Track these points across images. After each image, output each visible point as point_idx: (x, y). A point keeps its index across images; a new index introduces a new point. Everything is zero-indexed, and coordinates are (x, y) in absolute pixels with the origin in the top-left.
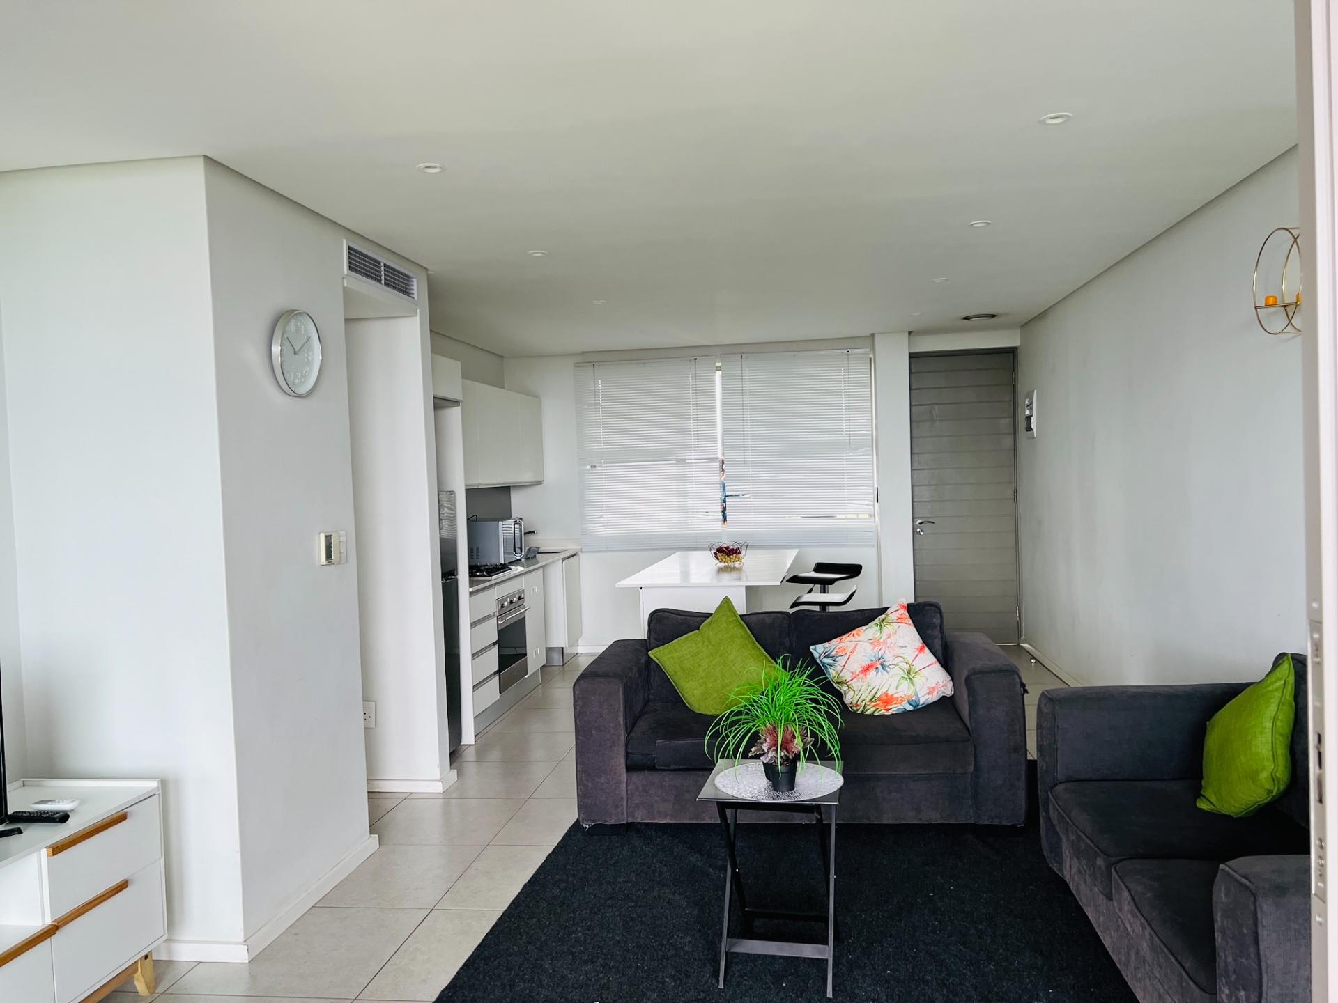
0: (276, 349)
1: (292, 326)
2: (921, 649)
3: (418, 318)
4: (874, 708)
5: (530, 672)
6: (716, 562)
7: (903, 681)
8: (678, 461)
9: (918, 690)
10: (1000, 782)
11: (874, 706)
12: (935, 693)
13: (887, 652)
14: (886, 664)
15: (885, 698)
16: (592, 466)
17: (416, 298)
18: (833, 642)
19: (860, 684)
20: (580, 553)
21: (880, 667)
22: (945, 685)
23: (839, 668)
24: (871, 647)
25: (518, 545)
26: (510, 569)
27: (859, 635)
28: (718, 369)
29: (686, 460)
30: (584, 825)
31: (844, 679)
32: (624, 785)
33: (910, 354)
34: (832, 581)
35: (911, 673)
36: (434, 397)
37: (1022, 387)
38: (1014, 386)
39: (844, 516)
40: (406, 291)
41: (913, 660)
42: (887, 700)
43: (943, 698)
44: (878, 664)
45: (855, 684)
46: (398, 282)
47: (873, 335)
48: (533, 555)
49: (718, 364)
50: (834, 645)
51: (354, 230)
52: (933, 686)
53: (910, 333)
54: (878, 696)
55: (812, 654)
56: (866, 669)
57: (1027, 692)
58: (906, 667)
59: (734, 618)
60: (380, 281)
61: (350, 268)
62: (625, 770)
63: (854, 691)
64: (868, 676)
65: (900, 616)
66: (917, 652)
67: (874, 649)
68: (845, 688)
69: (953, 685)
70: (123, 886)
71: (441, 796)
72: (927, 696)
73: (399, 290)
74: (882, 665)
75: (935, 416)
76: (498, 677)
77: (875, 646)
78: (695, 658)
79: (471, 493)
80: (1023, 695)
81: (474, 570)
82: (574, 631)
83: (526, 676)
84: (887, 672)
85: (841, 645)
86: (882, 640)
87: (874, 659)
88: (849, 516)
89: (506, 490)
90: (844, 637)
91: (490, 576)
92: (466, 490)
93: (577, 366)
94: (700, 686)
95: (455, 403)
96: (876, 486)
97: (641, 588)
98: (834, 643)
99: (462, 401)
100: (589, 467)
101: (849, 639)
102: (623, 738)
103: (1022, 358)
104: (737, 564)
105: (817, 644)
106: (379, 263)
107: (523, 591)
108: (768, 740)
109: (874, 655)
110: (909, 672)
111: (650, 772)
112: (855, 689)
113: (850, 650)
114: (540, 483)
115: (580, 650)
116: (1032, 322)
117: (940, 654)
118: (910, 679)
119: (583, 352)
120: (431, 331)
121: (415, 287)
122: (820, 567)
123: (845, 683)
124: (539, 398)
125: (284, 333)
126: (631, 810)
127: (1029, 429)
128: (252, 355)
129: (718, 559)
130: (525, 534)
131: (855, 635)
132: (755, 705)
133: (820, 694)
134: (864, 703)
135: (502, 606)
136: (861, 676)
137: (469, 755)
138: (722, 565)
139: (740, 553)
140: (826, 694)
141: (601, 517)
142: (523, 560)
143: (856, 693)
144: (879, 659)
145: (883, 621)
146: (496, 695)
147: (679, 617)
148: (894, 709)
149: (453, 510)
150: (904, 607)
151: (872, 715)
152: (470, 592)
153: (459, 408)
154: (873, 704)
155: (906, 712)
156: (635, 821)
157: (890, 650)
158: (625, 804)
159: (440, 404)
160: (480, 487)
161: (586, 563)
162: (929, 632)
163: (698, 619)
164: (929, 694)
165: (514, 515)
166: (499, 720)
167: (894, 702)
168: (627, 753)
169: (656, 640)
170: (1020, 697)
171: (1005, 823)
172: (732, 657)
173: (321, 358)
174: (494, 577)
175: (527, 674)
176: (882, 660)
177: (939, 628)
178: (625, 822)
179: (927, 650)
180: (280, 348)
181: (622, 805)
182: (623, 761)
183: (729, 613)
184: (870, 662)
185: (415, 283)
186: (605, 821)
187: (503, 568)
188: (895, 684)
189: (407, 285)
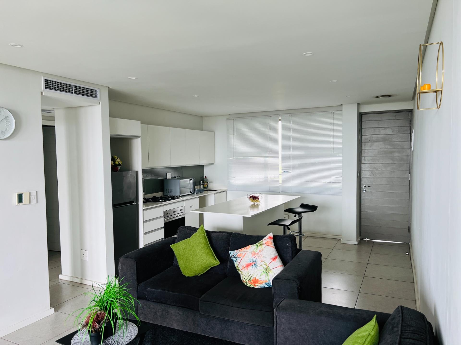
3: (100, 105)
4: (250, 284)
7: (263, 273)
8: (265, 157)
9: (270, 279)
13: (258, 258)
16: (233, 158)
18: (238, 250)
19: (245, 272)
20: (227, 191)
21: (254, 265)
23: (238, 263)
26: (178, 198)
33: (358, 113)
38: (411, 127)
41: (270, 263)
42: (256, 281)
46: (85, 92)
49: (280, 118)
51: (51, 74)
53: (358, 104)
54: (252, 279)
55: (229, 255)
56: (248, 265)
58: (265, 267)
60: (71, 92)
61: (46, 88)
63: (243, 275)
66: (272, 260)
67: (252, 256)
68: (240, 273)
73: (86, 95)
75: (372, 140)
84: (257, 268)
85: (240, 252)
86: (256, 253)
89: (202, 167)
93: (228, 119)
95: (138, 137)
99: (141, 136)
101: (244, 250)
103: (415, 114)
104: (257, 203)
106: (71, 85)
109: (252, 259)
110: (266, 270)
119: (230, 114)
121: (99, 94)
122: (302, 206)
123: (240, 270)
124: (214, 132)
134: (246, 281)
135: (167, 214)
141: (235, 177)
145: (259, 243)
148: (258, 286)
150: (272, 237)
153: (140, 139)
161: (230, 194)
167: (259, 283)
168: (137, 292)
174: (163, 203)
176: (255, 262)
184: (250, 262)
188: (259, 274)
189: (93, 93)
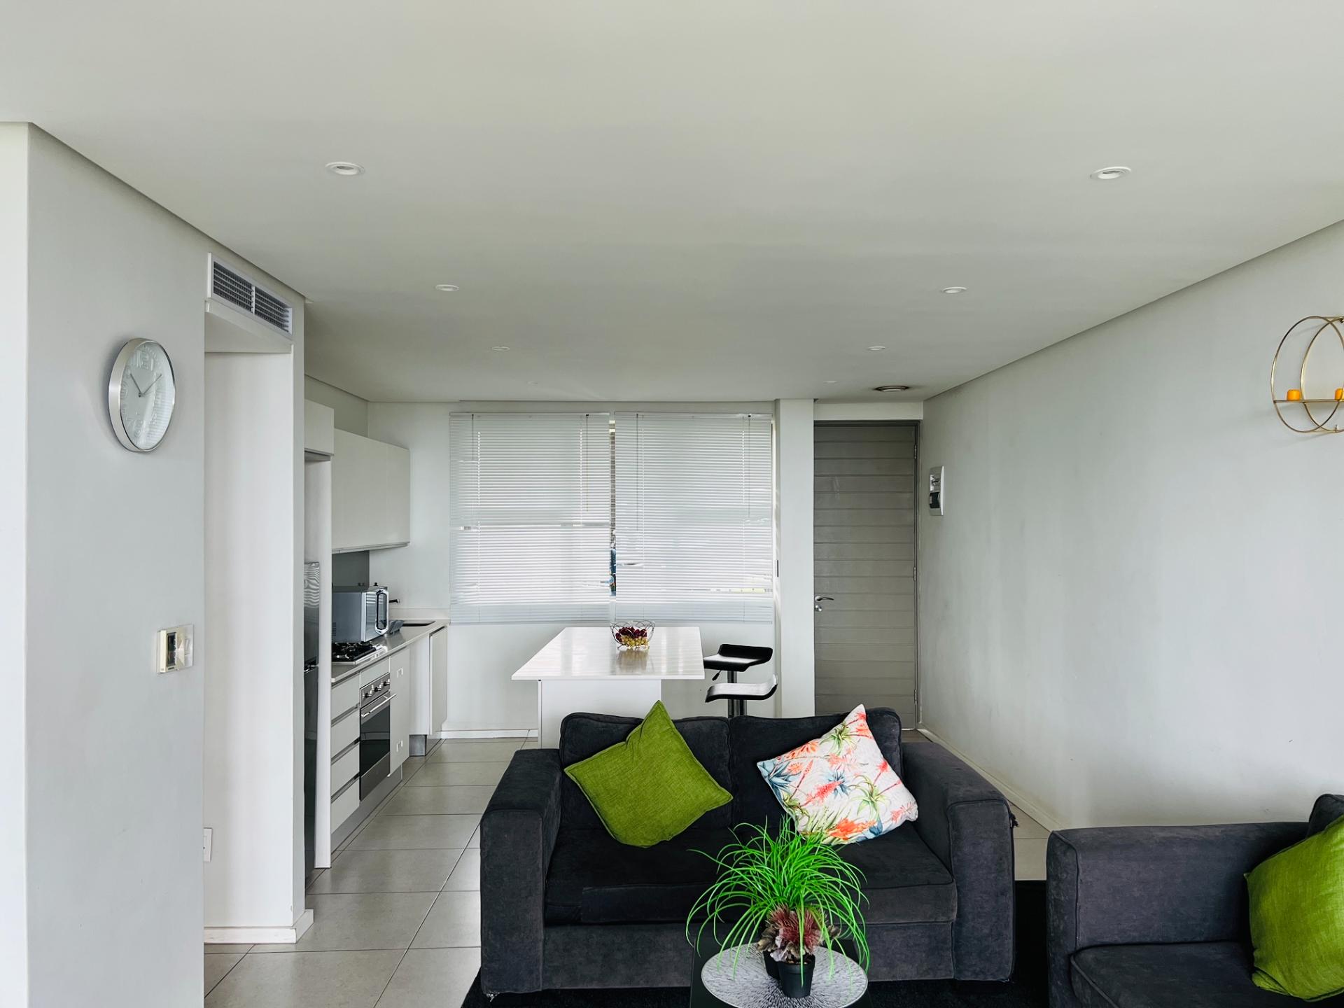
0: (115, 389)
1: (137, 361)
2: (884, 767)
3: (292, 355)
5: (393, 770)
6: (618, 644)
7: (865, 803)
9: (880, 815)
10: (986, 931)
11: (831, 835)
12: (899, 818)
13: (846, 770)
14: (846, 784)
15: (843, 825)
16: (465, 528)
17: (291, 331)
18: (784, 757)
19: (815, 808)
20: (448, 625)
21: (839, 788)
22: (910, 809)
23: (791, 790)
24: (828, 764)
25: (381, 618)
26: (375, 650)
27: (814, 750)
28: (610, 426)
29: (572, 524)
30: (488, 995)
31: (797, 802)
32: (541, 945)
33: (815, 422)
35: (874, 794)
36: (306, 451)
37: (926, 463)
38: (916, 461)
39: (739, 590)
40: (279, 322)
41: (876, 780)
42: (847, 828)
43: (907, 823)
44: (837, 785)
45: (810, 809)
46: (271, 311)
47: (777, 402)
48: (397, 629)
49: (609, 421)
50: (786, 761)
51: (224, 244)
52: (897, 810)
53: (815, 400)
56: (823, 791)
58: (867, 788)
59: (668, 725)
60: (249, 308)
61: (216, 291)
62: (542, 925)
63: (809, 817)
64: (825, 799)
65: (859, 728)
66: (880, 770)
67: (832, 767)
68: (798, 812)
69: (918, 809)
71: (293, 948)
72: (891, 822)
73: (271, 321)
74: (841, 786)
75: (835, 487)
76: (358, 781)
77: (833, 763)
78: (622, 777)
79: (338, 558)
80: (1012, 828)
81: (336, 649)
82: (439, 717)
83: (389, 775)
84: (847, 794)
85: (794, 761)
86: (840, 756)
87: (832, 779)
88: (744, 590)
90: (797, 751)
91: (353, 660)
92: (333, 557)
93: (453, 415)
94: (628, 812)
95: (325, 456)
96: (775, 559)
97: (540, 680)
98: (786, 759)
99: (333, 455)
100: (462, 528)
101: (803, 754)
102: (541, 886)
104: (641, 648)
105: (765, 760)
106: (250, 286)
107: (388, 676)
108: (781, 931)
109: (832, 774)
110: (871, 795)
111: (573, 928)
112: (810, 814)
113: (804, 767)
114: (405, 544)
115: (444, 735)
117: (898, 767)
118: (872, 802)
119: (461, 401)
120: (305, 375)
121: (290, 319)
122: (726, 650)
123: (799, 807)
124: (407, 449)
125: (127, 367)
126: (548, 974)
127: (935, 504)
128: (84, 395)
129: (621, 641)
130: (390, 602)
131: (810, 749)
135: (366, 696)
136: (818, 799)
137: (325, 882)
138: (625, 648)
139: (646, 635)
141: (474, 584)
142: (386, 635)
143: (811, 820)
144: (838, 779)
145: (840, 733)
146: (356, 803)
147: (600, 723)
148: (853, 838)
149: (318, 586)
151: (829, 845)
152: (332, 684)
153: (329, 462)
154: (831, 832)
156: (553, 988)
157: (850, 768)
158: (541, 968)
159: (312, 457)
160: (341, 552)
162: (887, 744)
163: (621, 727)
164: (893, 819)
165: (372, 583)
166: (356, 832)
167: (855, 830)
168: (546, 905)
169: (571, 752)
170: (1009, 829)
171: (990, 979)
172: (666, 775)
173: (173, 403)
174: (357, 662)
175: (389, 773)
176: (841, 780)
177: (897, 740)
178: (540, 990)
179: (889, 767)
180: (120, 387)
181: (538, 969)
182: (539, 915)
183: (662, 722)
184: (827, 783)
185: (290, 314)
186: (516, 990)
187: (365, 648)
188: (855, 809)
189: (281, 315)
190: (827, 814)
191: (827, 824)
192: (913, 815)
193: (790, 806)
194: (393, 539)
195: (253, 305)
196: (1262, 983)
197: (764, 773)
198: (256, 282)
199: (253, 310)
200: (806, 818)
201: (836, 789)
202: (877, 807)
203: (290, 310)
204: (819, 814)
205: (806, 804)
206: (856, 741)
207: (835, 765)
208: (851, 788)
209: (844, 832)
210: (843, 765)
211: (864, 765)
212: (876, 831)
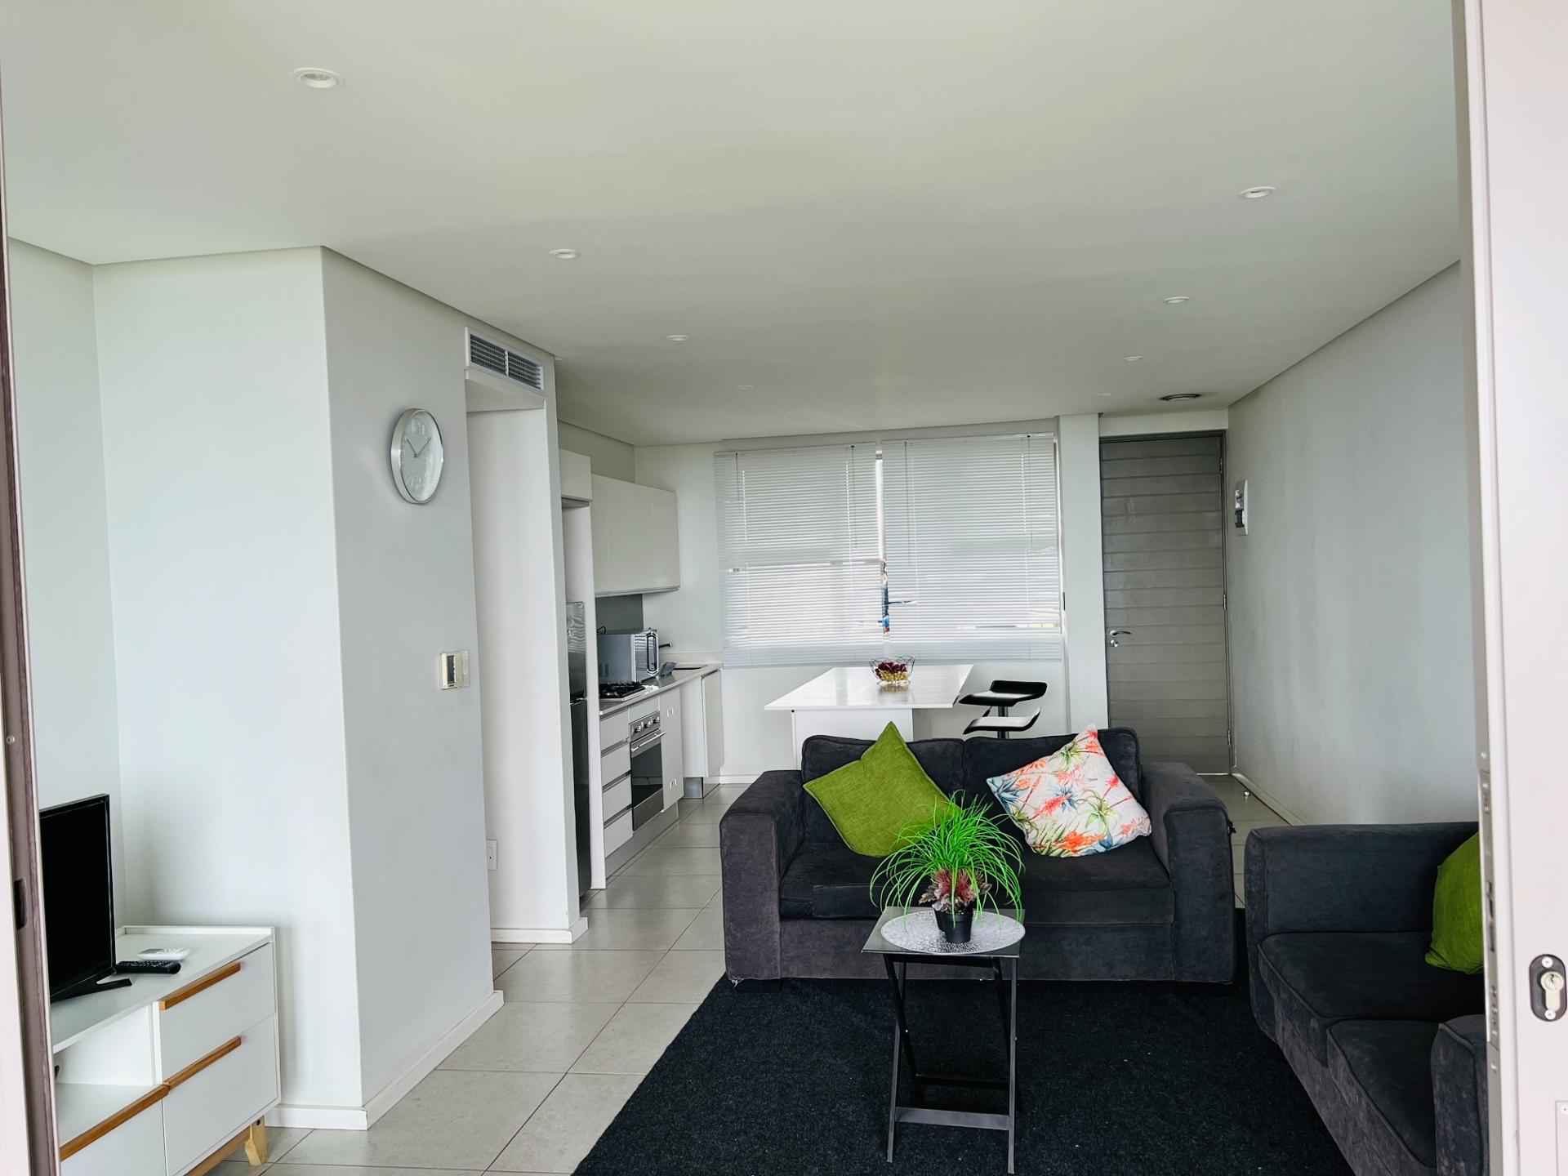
0: (396, 453)
1: (412, 428)
2: (1114, 782)
3: (544, 411)
4: (1060, 850)
5: (666, 807)
6: (879, 680)
7: (1093, 818)
8: (833, 563)
9: (1110, 829)
10: (1204, 933)
11: (1060, 847)
12: (1130, 832)
13: (1075, 785)
14: (1074, 799)
15: (1073, 837)
16: (734, 570)
17: (542, 388)
18: (1014, 774)
19: (1044, 822)
20: (721, 669)
21: (1067, 802)
22: (1142, 823)
23: (1020, 804)
24: (1056, 779)
25: (652, 661)
26: (644, 689)
27: (1042, 766)
28: (879, 457)
29: (841, 561)
30: (733, 981)
31: (1026, 816)
32: (777, 937)
33: (1100, 438)
34: (1012, 702)
35: (1103, 809)
36: (562, 498)
37: (1232, 477)
38: (1222, 474)
39: (1026, 626)
40: (531, 381)
41: (1105, 795)
42: (1076, 840)
43: (1140, 838)
44: (1065, 799)
45: (1038, 822)
46: (523, 372)
47: (1057, 418)
48: (668, 672)
49: (879, 452)
50: (1014, 777)
51: (474, 316)
52: (1127, 824)
53: (1100, 415)
54: (1065, 835)
55: (989, 788)
56: (1051, 805)
57: (1235, 832)
58: (1096, 802)
59: (900, 746)
60: (503, 372)
61: (473, 360)
62: (778, 919)
63: (1037, 829)
64: (1053, 813)
65: (1088, 744)
66: (1109, 786)
67: (1060, 782)
68: (1027, 826)
69: (1151, 823)
70: (236, 1043)
71: (570, 947)
72: (1121, 836)
73: (524, 380)
74: (1069, 800)
75: (1129, 509)
76: (631, 812)
77: (1061, 779)
78: (856, 792)
79: (601, 602)
80: (1229, 835)
81: (605, 690)
82: (715, 759)
83: (662, 811)
84: (1075, 808)
85: (1023, 777)
86: (1069, 772)
87: (1060, 793)
88: (1031, 626)
89: (637, 598)
90: (1026, 768)
91: (621, 697)
92: (596, 599)
93: (718, 455)
94: (862, 824)
95: (584, 503)
96: (1062, 591)
97: (793, 711)
99: (591, 501)
100: (731, 571)
101: (1031, 770)
102: (775, 883)
103: (1232, 442)
104: (902, 683)
105: (995, 776)
106: (503, 351)
107: (658, 714)
108: (940, 885)
109: (1060, 788)
110: (1100, 809)
111: (806, 922)
112: (1039, 827)
113: (1033, 783)
114: (675, 589)
115: (722, 780)
116: (1243, 402)
117: (1135, 787)
118: (1101, 815)
119: (725, 440)
120: (558, 423)
121: (541, 377)
122: (998, 686)
123: (1027, 820)
124: (673, 491)
125: (404, 434)
126: (785, 964)
127: (1240, 524)
128: (370, 458)
129: (880, 677)
130: (660, 647)
131: (1039, 766)
132: (925, 846)
133: (998, 834)
134: (1048, 844)
135: (636, 731)
136: (1046, 812)
137: (600, 901)
138: (884, 683)
139: (905, 670)
140: (1005, 835)
141: (745, 627)
142: (657, 677)
143: (1040, 832)
144: (1066, 794)
145: (1069, 750)
146: (629, 833)
147: (838, 745)
148: (1083, 850)
149: (581, 623)
150: (1094, 734)
151: (1058, 857)
152: (601, 716)
153: (589, 508)
154: (1059, 844)
155: (1097, 854)
156: (789, 976)
157: (1078, 783)
158: (778, 958)
159: (569, 504)
160: (610, 595)
161: (728, 681)
162: (1123, 762)
163: (858, 747)
164: (1123, 833)
165: (646, 626)
166: (632, 861)
167: (1084, 842)
168: (781, 901)
169: (811, 771)
170: (1226, 836)
171: (1210, 980)
172: (898, 790)
173: (442, 461)
174: (626, 699)
175: (662, 808)
176: (1069, 795)
177: (1134, 758)
178: (779, 978)
179: (1120, 783)
180: (400, 451)
181: (775, 959)
182: (776, 908)
183: (894, 741)
184: (1055, 797)
185: (541, 372)
186: (756, 976)
187: (636, 687)
188: (1084, 822)
189: (532, 374)
190: (1056, 827)
191: (1055, 837)
192: (1145, 828)
193: (1020, 820)
194: (661, 583)
195: (507, 368)
196: (1432, 960)
197: (994, 789)
198: (508, 347)
199: (507, 372)
200: (1035, 832)
201: (1064, 803)
202: (1107, 822)
203: (541, 368)
204: (1048, 827)
205: (1034, 818)
206: (1085, 757)
207: (1063, 781)
208: (1079, 802)
209: (1074, 844)
210: (1071, 781)
211: (1093, 780)
212: (1106, 844)
